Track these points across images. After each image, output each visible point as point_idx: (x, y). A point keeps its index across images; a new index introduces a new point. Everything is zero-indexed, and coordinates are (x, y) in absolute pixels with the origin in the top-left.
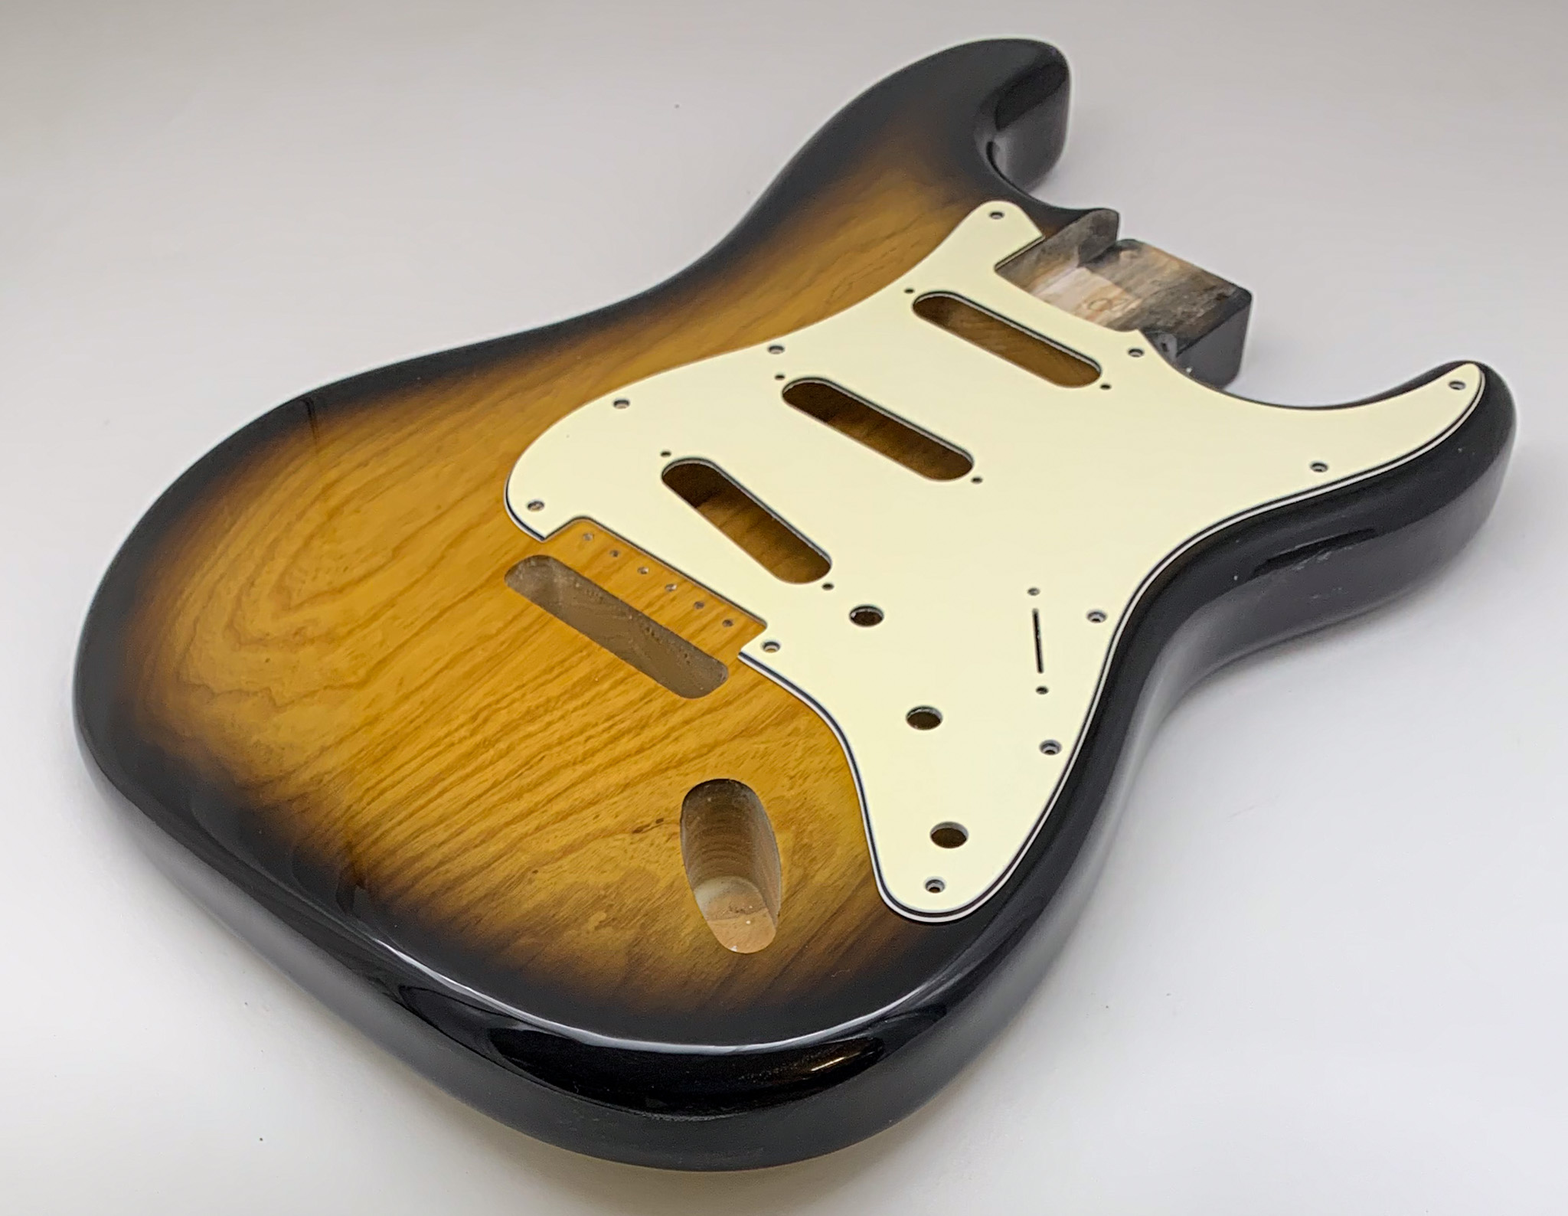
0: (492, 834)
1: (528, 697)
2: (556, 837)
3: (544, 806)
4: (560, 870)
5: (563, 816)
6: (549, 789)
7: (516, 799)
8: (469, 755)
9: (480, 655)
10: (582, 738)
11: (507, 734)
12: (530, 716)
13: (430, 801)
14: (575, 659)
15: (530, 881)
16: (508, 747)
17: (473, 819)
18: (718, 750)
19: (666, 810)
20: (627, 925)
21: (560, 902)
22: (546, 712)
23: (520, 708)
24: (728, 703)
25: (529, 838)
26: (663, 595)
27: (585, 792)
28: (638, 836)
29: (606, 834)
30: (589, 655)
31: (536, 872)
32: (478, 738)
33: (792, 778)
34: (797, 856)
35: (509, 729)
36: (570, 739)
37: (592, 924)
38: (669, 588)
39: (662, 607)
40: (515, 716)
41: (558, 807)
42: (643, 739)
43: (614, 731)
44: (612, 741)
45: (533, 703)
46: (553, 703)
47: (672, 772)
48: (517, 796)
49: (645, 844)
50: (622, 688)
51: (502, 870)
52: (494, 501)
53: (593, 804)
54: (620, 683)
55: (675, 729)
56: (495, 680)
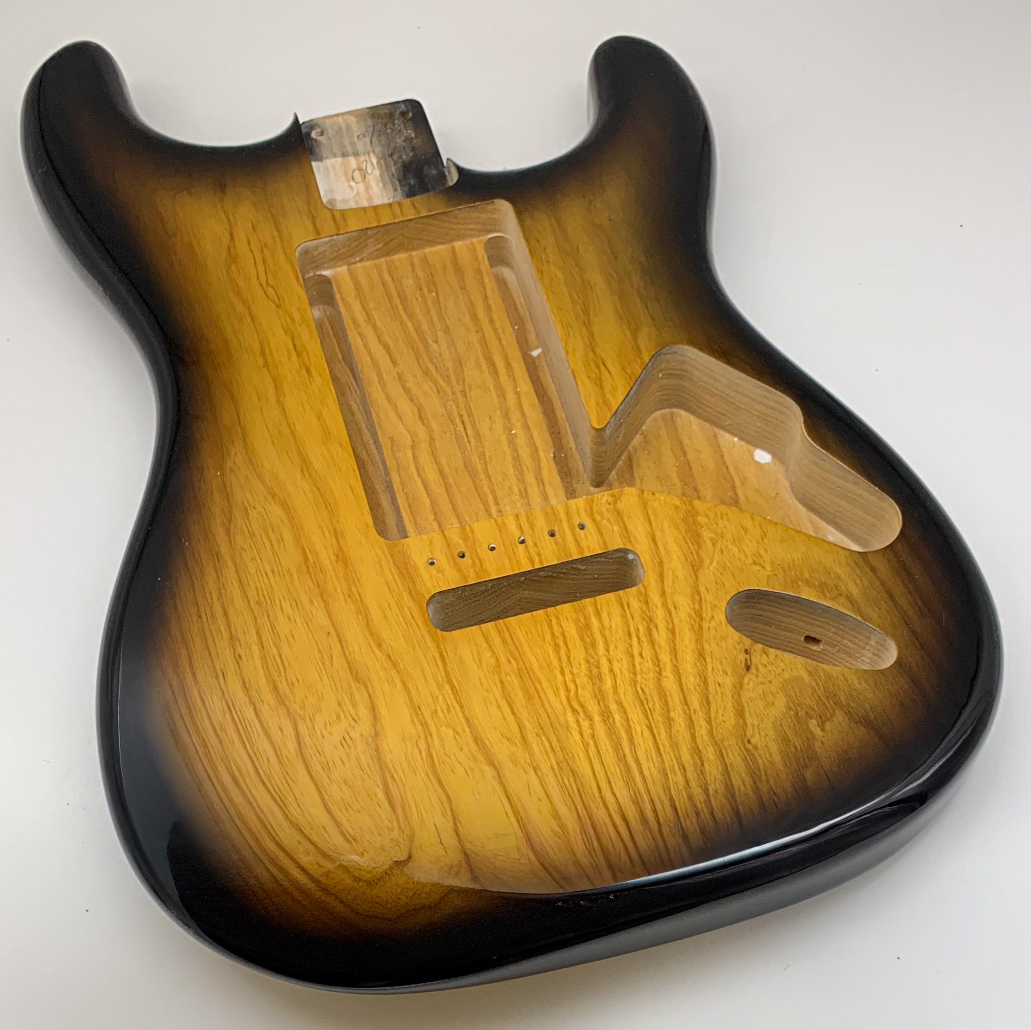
0: (697, 751)
1: (575, 671)
2: (723, 715)
3: (689, 709)
4: (756, 727)
5: (707, 702)
6: (675, 699)
7: (672, 723)
8: (611, 731)
9: (513, 681)
10: (638, 659)
11: (604, 700)
12: (596, 678)
13: (641, 772)
14: (556, 628)
15: (756, 748)
16: (617, 704)
17: (675, 755)
18: (702, 589)
19: (739, 643)
20: (829, 712)
21: (785, 739)
22: (598, 667)
23: (583, 679)
24: (661, 564)
25: (714, 731)
26: (527, 548)
27: (691, 681)
28: (753, 670)
29: (739, 687)
30: (558, 618)
31: (749, 742)
32: (597, 718)
33: (755, 563)
34: (828, 595)
35: (600, 696)
36: (634, 666)
37: (818, 732)
38: (523, 542)
39: (539, 555)
40: (589, 688)
41: (695, 702)
42: (662, 626)
43: (644, 639)
44: (652, 642)
45: (584, 671)
46: (591, 660)
47: (705, 625)
48: (669, 721)
49: (762, 670)
50: (604, 615)
51: (735, 759)
52: (348, 599)
53: (705, 681)
54: (598, 614)
55: (665, 605)
56: (545, 684)
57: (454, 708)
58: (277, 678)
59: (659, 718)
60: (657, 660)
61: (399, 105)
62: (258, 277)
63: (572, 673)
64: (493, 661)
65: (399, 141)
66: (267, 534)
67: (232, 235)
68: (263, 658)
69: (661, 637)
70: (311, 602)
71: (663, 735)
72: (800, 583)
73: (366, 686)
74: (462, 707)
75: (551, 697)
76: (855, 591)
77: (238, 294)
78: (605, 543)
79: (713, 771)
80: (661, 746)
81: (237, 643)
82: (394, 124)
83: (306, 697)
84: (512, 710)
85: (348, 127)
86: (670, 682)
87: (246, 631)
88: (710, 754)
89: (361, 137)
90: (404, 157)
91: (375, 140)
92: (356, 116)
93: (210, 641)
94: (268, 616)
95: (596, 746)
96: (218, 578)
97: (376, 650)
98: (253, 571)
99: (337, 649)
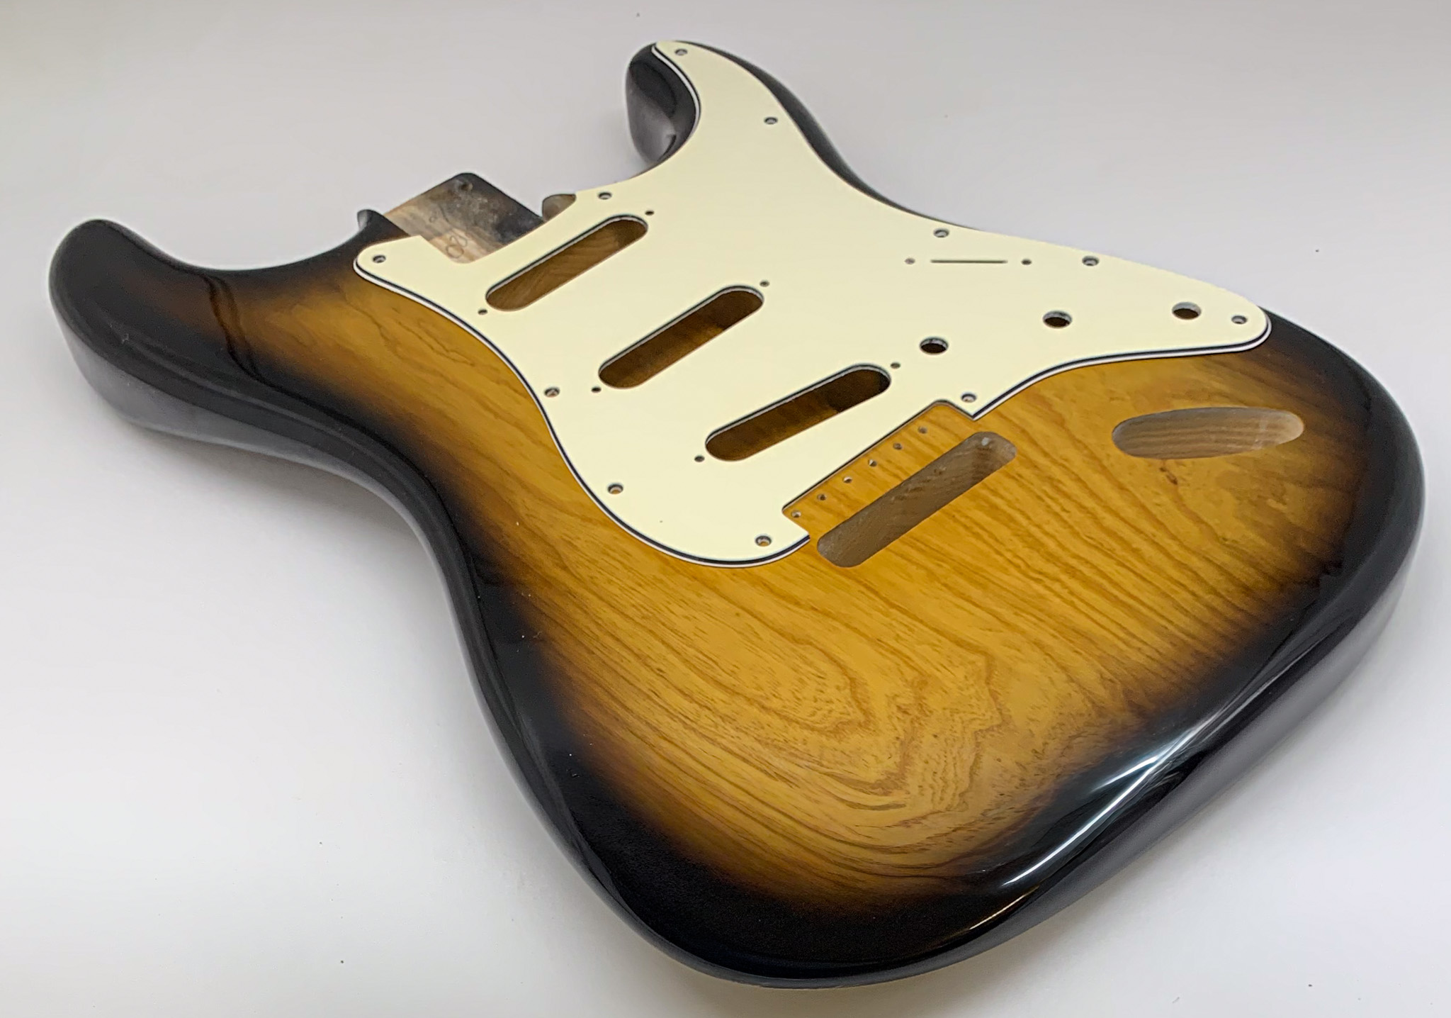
0: (1181, 566)
1: (1011, 548)
2: (1183, 528)
4: (1221, 525)
5: (1160, 524)
6: (1126, 533)
7: (1141, 553)
8: (1086, 582)
9: (956, 580)
10: (1064, 515)
11: (1057, 559)
12: (1036, 545)
13: (1143, 604)
14: (963, 520)
15: (1235, 541)
16: (1074, 557)
17: (1163, 577)
18: (1078, 436)
19: (1149, 466)
20: (1279, 488)
21: (1256, 524)
22: (1031, 536)
23: (1024, 551)
24: (1023, 431)
25: (1185, 543)
26: (882, 467)
27: (1130, 513)
28: (1180, 482)
29: (1179, 501)
30: (959, 512)
31: (1225, 539)
32: (1064, 577)
33: (1111, 399)
34: (1198, 398)
35: (1051, 558)
36: (1065, 522)
37: (1281, 507)
38: (873, 464)
39: (900, 468)
40: (1035, 555)
41: (1146, 526)
42: (1065, 479)
43: (1057, 496)
44: (1067, 496)
45: (1020, 545)
46: (1020, 533)
47: (1105, 463)
48: (1136, 552)
49: (1189, 479)
50: (1002, 492)
51: (1224, 558)
52: (735, 578)
53: (1143, 507)
54: (995, 493)
55: (1054, 462)
56: (989, 569)
57: (915, 626)
58: (713, 674)
59: (1124, 553)
60: (1082, 507)
61: (453, 182)
62: (432, 348)
63: (1009, 550)
64: (923, 572)
65: (476, 210)
66: (608, 555)
67: (376, 323)
68: (686, 661)
69: (1071, 486)
70: (699, 595)
71: (1141, 567)
72: (1166, 399)
73: (811, 644)
74: (921, 622)
75: (1005, 578)
76: (1223, 387)
77: (421, 368)
78: (956, 435)
80: (1145, 576)
81: (649, 661)
82: (460, 198)
83: (756, 678)
84: (974, 604)
85: (414, 216)
86: (1109, 521)
87: (650, 646)
88: (1195, 562)
89: (433, 219)
90: (491, 221)
91: (449, 217)
92: (414, 205)
93: (619, 669)
94: (663, 624)
95: (1082, 600)
96: (585, 612)
97: (796, 608)
98: (618, 592)
99: (756, 624)
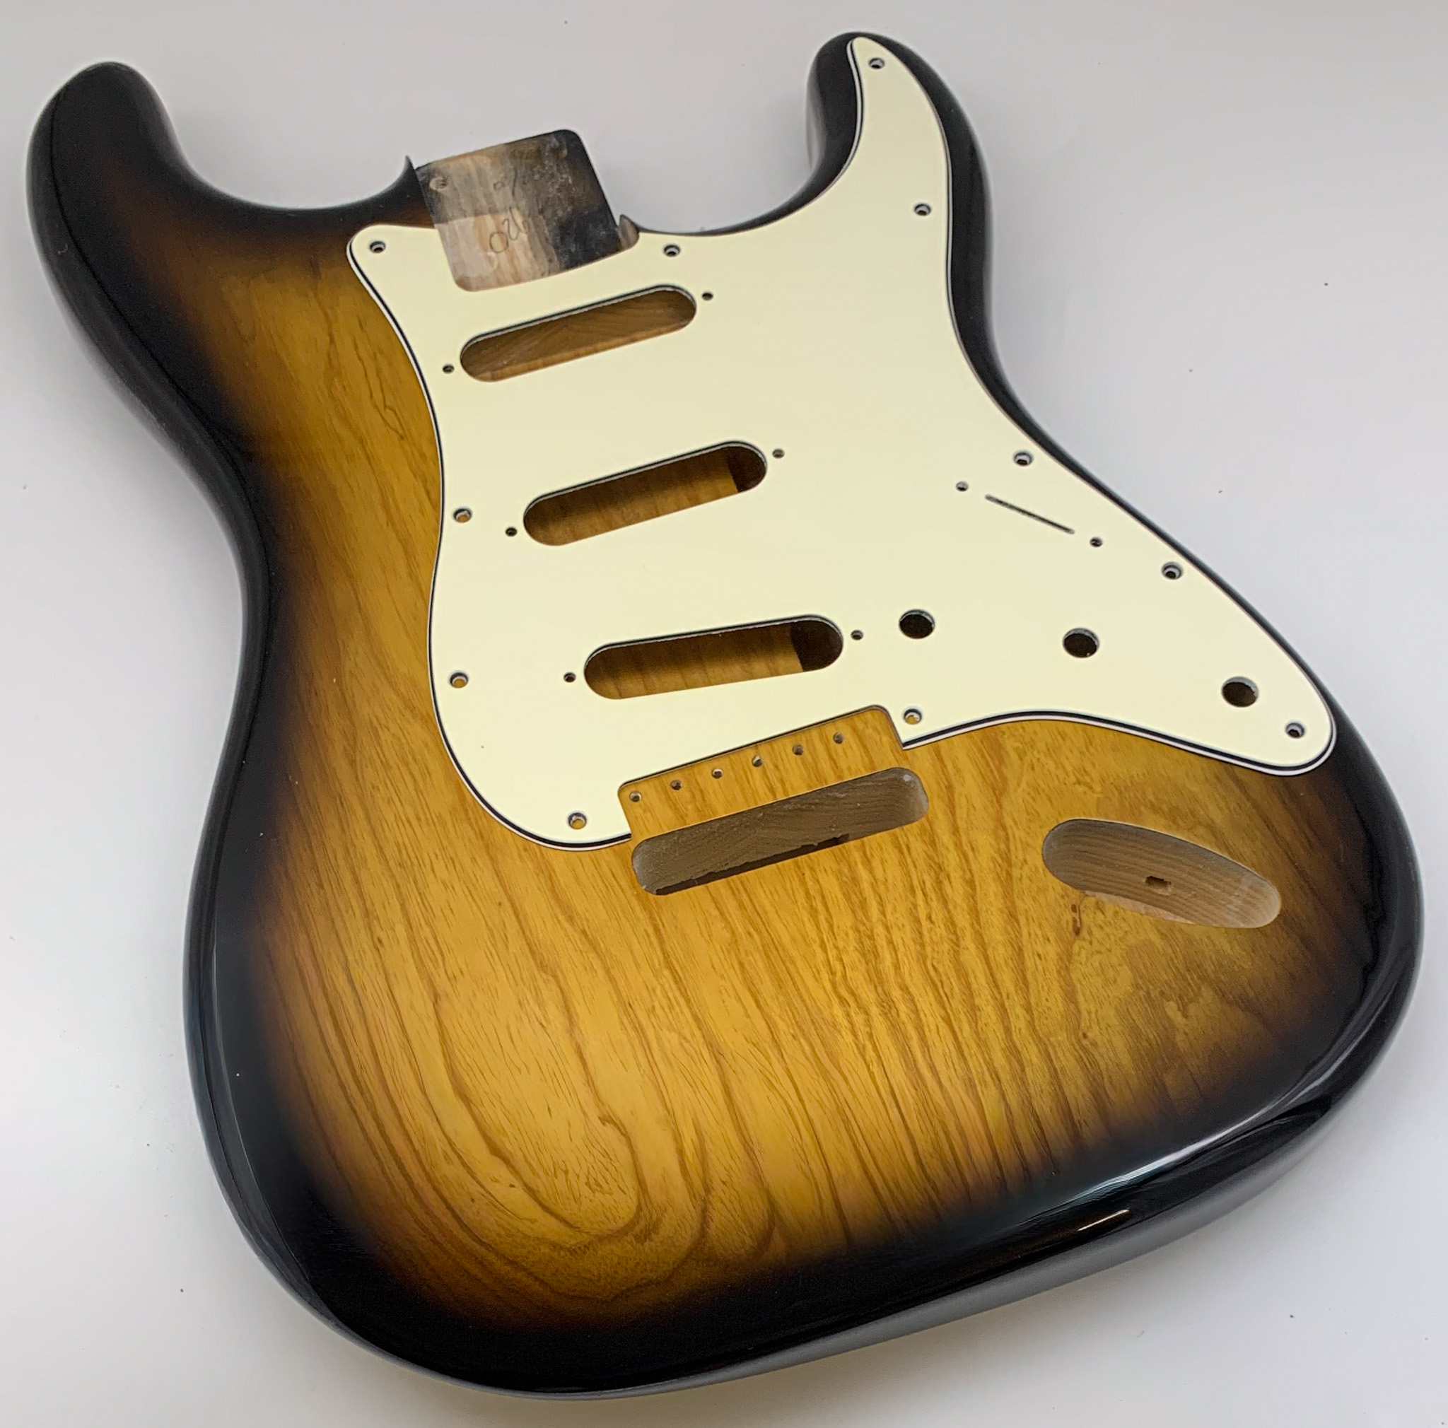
0: (1013, 1052)
1: (841, 944)
2: (1047, 1000)
3: (1000, 993)
4: (1093, 1016)
5: (1023, 982)
6: (980, 981)
7: (978, 1013)
8: (895, 1028)
9: (758, 963)
10: (925, 924)
11: (882, 984)
12: (870, 955)
14: (810, 883)
15: (1095, 1044)
16: (902, 989)
17: (985, 1059)
18: (1008, 821)
19: (1063, 897)
20: (1193, 990)
21: (1135, 1031)
22: (871, 937)
23: (852, 956)
24: (950, 788)
25: (1036, 1023)
26: (765, 772)
27: (1000, 953)
28: (1084, 933)
29: (1066, 961)
30: (812, 870)
31: (1085, 1036)
32: (874, 1010)
33: (1079, 783)
34: (1181, 823)
35: (876, 979)
36: (920, 933)
37: (1178, 1018)
38: (758, 764)
39: (782, 781)
40: (862, 967)
41: (1007, 980)
42: (956, 876)
43: (931, 894)
44: (945, 901)
45: (853, 944)
46: (862, 928)
47: (1016, 872)
48: (973, 1010)
49: (1096, 932)
50: (876, 863)
51: (1067, 1061)
52: (523, 853)
53: (1020, 952)
54: (867, 862)
55: (959, 846)
56: (800, 963)
57: (678, 1003)
58: (433, 970)
59: (960, 1007)
60: (951, 923)
61: (547, 139)
62: (371, 396)
63: (837, 948)
64: (727, 935)
65: (552, 191)
66: (407, 764)
67: (331, 335)
68: (412, 941)
69: (956, 891)
70: (474, 860)
71: (966, 1031)
72: (1142, 808)
73: (555, 977)
74: (688, 1001)
75: (810, 982)
76: (1218, 817)
77: (345, 420)
78: (872, 762)
79: (1037, 1076)
80: (964, 1047)
81: (375, 922)
82: (543, 166)
83: (475, 995)
84: (757, 1002)
85: (480, 172)
86: (971, 956)
87: (386, 904)
88: (1032, 1054)
89: (499, 185)
90: (560, 213)
91: (518, 190)
92: (489, 156)
93: (338, 921)
94: (415, 882)
95: (876, 1050)
96: (343, 829)
97: (566, 925)
98: (391, 819)
99: (512, 928)
